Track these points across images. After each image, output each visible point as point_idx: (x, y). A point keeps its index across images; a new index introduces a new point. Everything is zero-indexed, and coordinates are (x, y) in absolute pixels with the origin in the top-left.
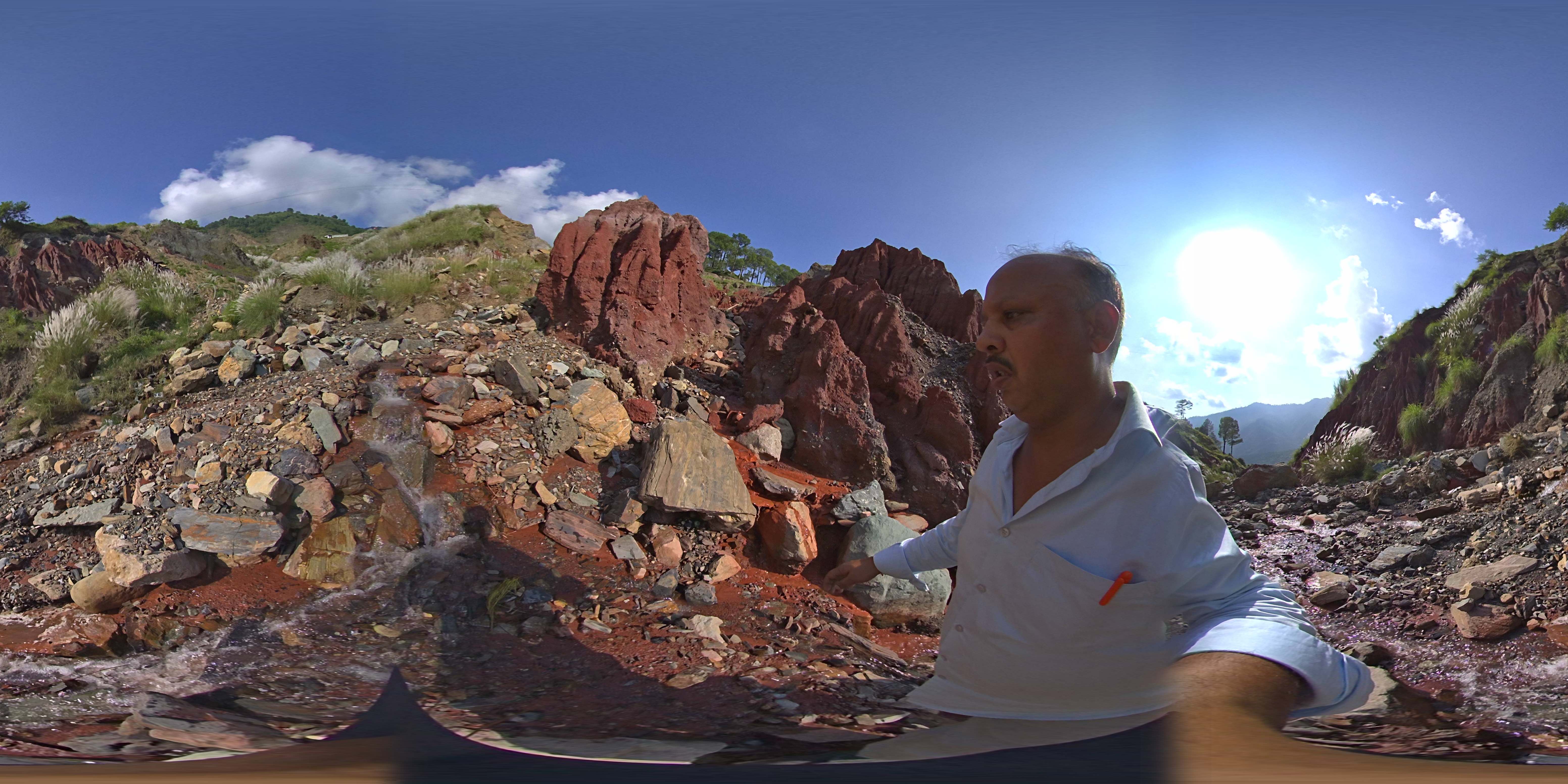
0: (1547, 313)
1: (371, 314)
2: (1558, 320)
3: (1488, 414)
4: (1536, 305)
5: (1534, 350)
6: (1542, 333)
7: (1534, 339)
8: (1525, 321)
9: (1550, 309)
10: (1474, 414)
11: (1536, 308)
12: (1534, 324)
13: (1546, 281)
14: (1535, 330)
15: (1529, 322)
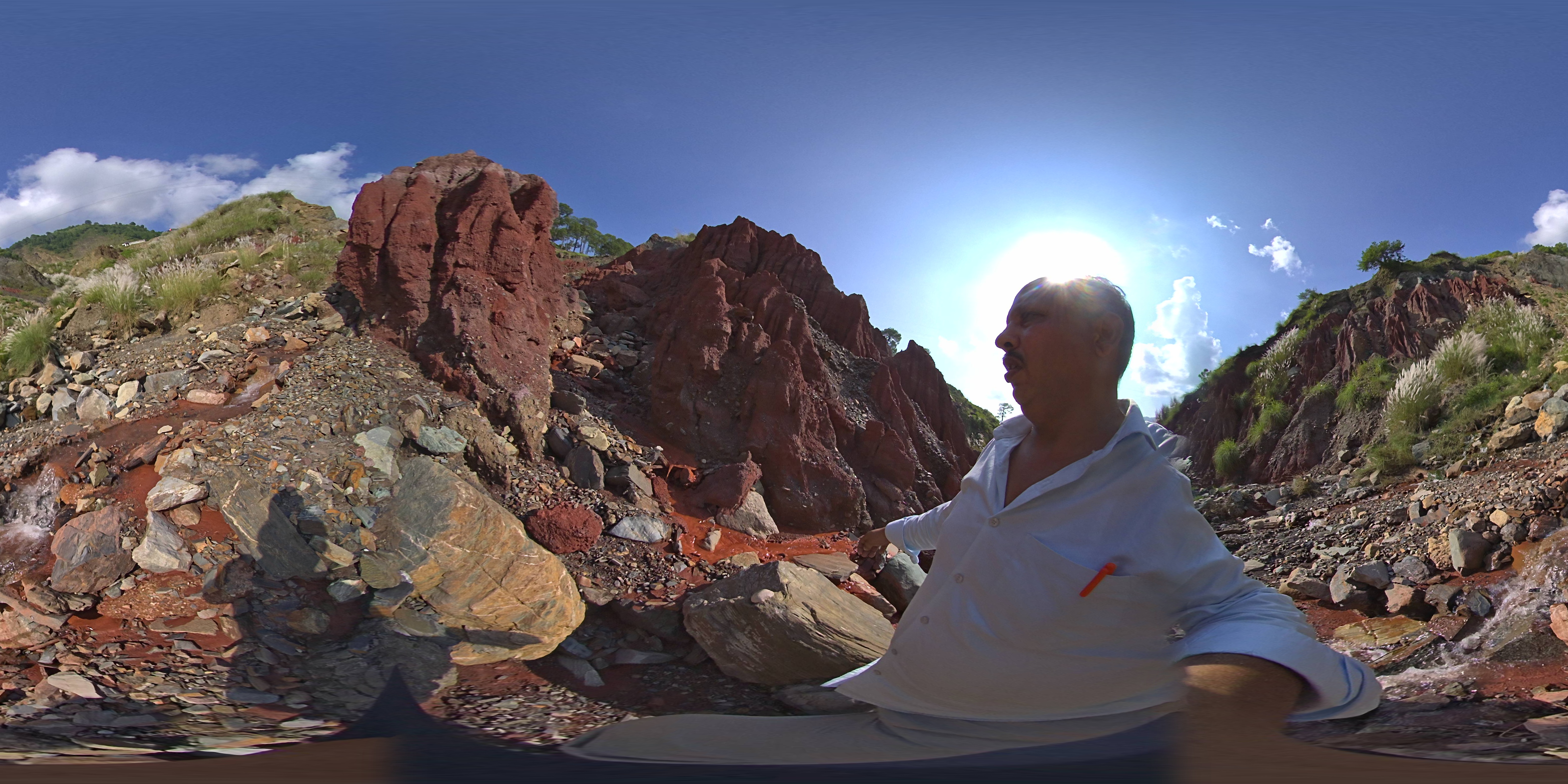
0: (1352, 359)
1: (152, 329)
2: (1360, 368)
3: (1291, 454)
4: (1343, 349)
5: (1336, 395)
6: (1346, 380)
7: (1339, 386)
8: (1334, 365)
9: (1355, 356)
10: (1279, 454)
11: (1344, 354)
12: (1341, 370)
13: (1355, 325)
14: (1340, 376)
15: (1336, 368)
